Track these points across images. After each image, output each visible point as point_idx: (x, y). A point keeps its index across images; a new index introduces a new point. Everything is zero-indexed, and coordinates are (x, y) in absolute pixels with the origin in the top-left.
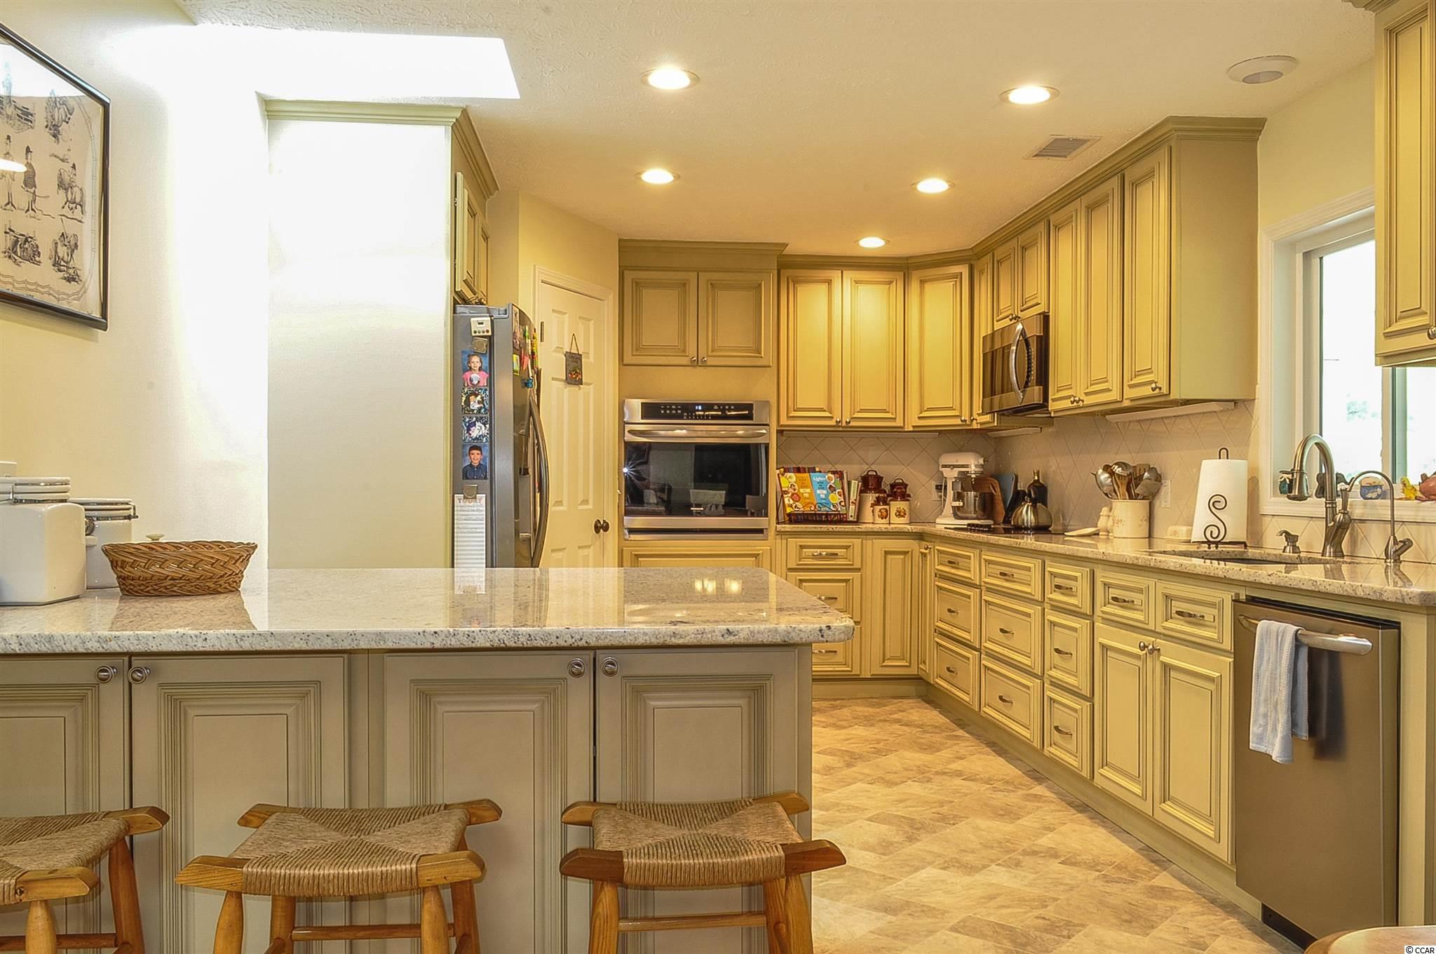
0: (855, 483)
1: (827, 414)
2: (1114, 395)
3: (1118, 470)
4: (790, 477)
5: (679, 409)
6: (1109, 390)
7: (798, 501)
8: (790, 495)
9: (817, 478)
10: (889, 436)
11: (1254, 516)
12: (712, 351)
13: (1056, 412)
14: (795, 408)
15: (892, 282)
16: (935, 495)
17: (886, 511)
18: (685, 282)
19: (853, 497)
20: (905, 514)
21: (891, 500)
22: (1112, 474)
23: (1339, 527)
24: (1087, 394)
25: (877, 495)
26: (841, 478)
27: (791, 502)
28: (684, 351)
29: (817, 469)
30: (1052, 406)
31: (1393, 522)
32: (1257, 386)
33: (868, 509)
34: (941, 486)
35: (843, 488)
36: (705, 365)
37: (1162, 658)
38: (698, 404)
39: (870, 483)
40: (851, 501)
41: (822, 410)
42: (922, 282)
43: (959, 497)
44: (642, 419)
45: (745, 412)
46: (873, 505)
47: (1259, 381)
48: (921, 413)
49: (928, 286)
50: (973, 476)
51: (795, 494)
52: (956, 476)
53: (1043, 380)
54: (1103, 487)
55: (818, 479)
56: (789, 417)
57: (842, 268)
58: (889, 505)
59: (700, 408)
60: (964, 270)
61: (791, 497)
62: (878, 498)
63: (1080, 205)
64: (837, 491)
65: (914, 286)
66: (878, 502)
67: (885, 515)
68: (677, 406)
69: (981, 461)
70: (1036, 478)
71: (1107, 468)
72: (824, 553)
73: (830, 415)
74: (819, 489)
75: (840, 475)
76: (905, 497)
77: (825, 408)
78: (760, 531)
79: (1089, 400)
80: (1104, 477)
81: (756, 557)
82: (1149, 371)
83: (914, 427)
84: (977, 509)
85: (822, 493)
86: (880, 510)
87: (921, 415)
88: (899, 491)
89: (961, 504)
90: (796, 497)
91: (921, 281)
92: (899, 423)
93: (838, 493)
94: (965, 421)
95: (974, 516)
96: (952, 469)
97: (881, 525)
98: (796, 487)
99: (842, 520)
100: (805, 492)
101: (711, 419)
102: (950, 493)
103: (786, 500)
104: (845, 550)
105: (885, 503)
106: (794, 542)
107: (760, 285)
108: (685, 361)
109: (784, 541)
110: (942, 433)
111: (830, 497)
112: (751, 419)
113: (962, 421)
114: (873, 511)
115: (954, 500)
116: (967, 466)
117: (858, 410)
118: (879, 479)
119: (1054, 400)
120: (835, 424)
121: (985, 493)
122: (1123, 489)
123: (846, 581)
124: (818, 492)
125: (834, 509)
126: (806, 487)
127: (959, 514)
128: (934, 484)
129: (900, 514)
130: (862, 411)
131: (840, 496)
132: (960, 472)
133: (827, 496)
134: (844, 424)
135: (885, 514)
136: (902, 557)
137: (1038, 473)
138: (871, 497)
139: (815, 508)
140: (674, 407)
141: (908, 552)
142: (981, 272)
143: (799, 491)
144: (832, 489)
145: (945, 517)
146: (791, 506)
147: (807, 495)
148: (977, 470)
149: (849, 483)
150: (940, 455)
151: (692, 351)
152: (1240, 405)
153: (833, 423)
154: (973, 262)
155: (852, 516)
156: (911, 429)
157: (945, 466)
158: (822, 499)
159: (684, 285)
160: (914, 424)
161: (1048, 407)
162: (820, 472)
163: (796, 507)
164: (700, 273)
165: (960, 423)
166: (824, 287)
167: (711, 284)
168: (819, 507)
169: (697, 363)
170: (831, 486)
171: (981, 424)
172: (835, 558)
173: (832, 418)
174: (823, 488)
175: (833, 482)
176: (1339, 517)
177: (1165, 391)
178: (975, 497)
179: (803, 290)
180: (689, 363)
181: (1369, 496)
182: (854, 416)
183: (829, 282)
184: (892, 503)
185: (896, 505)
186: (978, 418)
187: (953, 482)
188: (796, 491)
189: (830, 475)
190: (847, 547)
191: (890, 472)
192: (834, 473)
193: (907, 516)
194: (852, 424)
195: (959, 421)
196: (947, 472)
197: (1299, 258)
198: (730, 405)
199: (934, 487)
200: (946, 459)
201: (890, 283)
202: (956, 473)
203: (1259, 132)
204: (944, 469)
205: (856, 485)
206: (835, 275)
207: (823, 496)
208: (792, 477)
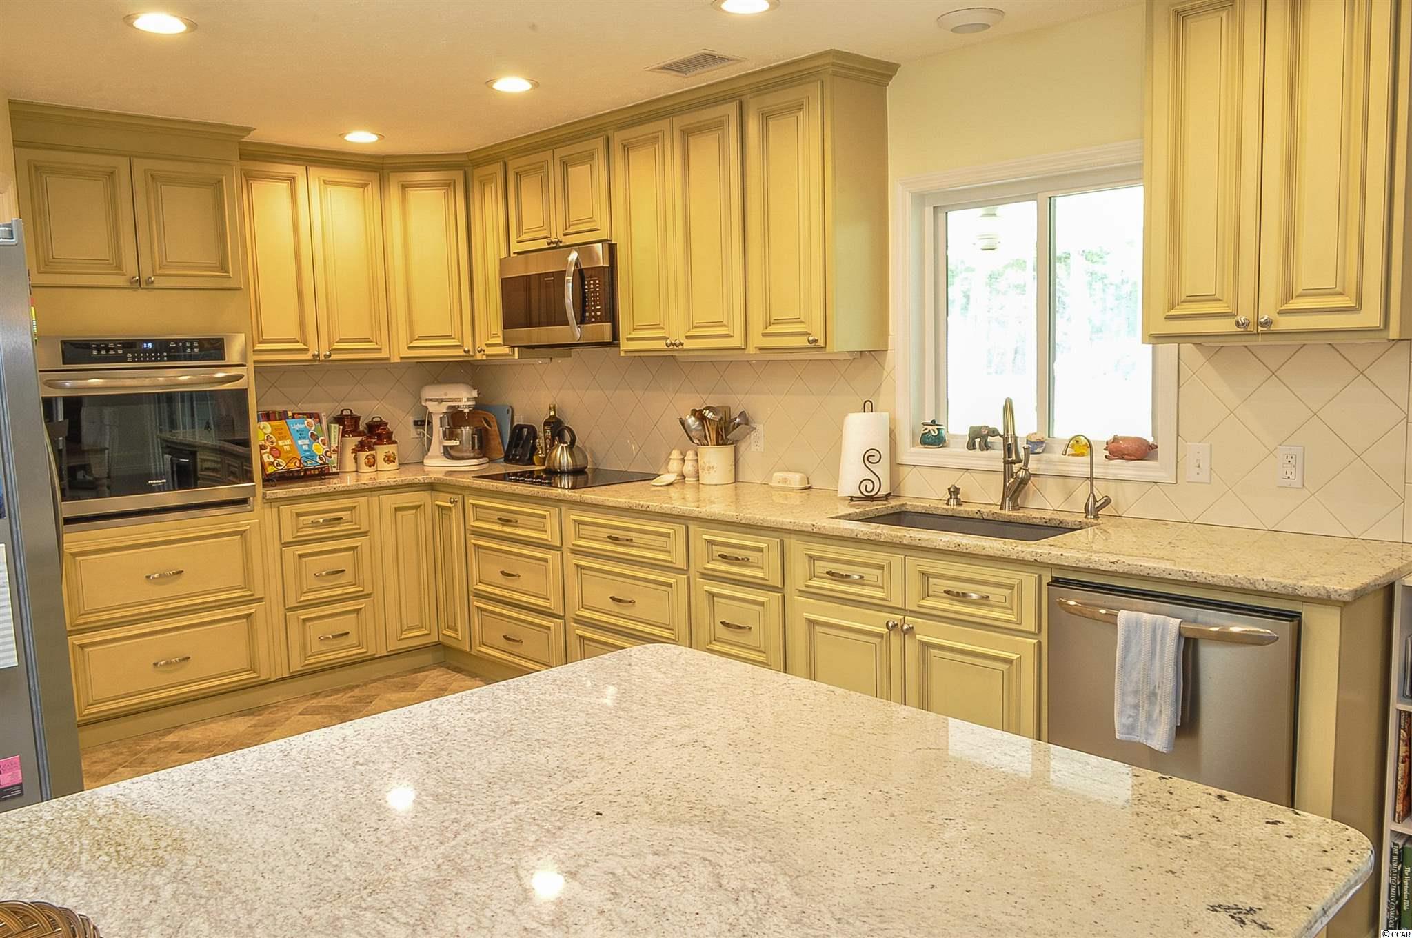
0: (335, 428)
1: (300, 346)
2: (737, 342)
3: (709, 415)
4: (264, 428)
5: (119, 348)
6: (722, 336)
7: (278, 458)
8: (268, 450)
9: (296, 425)
10: (372, 370)
11: (895, 466)
12: (160, 268)
13: (626, 352)
14: (261, 339)
15: (366, 185)
16: (413, 432)
17: (373, 457)
18: (112, 170)
19: (334, 444)
20: (395, 459)
21: (375, 444)
22: (702, 418)
23: (1021, 483)
24: (687, 337)
25: (360, 438)
26: (320, 422)
27: (272, 459)
28: (119, 267)
29: (290, 414)
30: (625, 345)
31: (1091, 478)
32: (890, 337)
33: (350, 456)
34: (424, 421)
35: (323, 434)
36: (150, 286)
37: (919, 637)
38: (147, 341)
39: (347, 424)
40: (332, 449)
41: (294, 341)
42: (404, 187)
43: (450, 434)
44: (64, 363)
45: (212, 349)
46: (354, 451)
47: (891, 333)
48: (411, 342)
49: (413, 194)
50: (466, 410)
51: (274, 448)
52: (445, 411)
53: (612, 316)
54: (691, 431)
55: (297, 427)
56: (261, 352)
57: (307, 163)
58: (372, 449)
59: (150, 345)
60: (457, 176)
61: (270, 453)
62: (361, 442)
63: (670, 128)
64: (320, 439)
65: (394, 192)
66: (361, 447)
67: (372, 462)
68: (115, 345)
69: (474, 394)
70: (552, 413)
71: (694, 413)
72: (321, 520)
73: (305, 347)
74: (300, 439)
75: (317, 418)
76: (388, 438)
77: (298, 339)
78: (244, 501)
79: (688, 344)
80: (691, 421)
81: (241, 535)
82: (795, 321)
83: (401, 358)
84: (476, 448)
85: (304, 443)
86: (365, 456)
87: (411, 345)
88: (377, 433)
89: (458, 443)
90: (276, 451)
91: (402, 185)
92: (384, 354)
93: (322, 441)
94: (469, 351)
95: (472, 455)
96: (440, 403)
97: (367, 473)
98: (274, 438)
99: (323, 473)
100: (285, 444)
101: (168, 361)
102: (438, 431)
103: (265, 456)
104: (349, 512)
105: (369, 448)
106: (287, 511)
108: (120, 281)
109: (275, 510)
111: (313, 448)
112: (224, 359)
113: (465, 351)
114: (355, 459)
115: (445, 439)
116: (459, 400)
117: (339, 339)
118: (356, 420)
119: (629, 339)
120: (311, 357)
121: (479, 430)
122: (713, 435)
123: (354, 548)
124: (300, 442)
125: (321, 462)
126: (284, 438)
127: (452, 453)
128: (411, 419)
129: (389, 459)
130: (342, 341)
131: (324, 444)
132: (449, 406)
133: (310, 446)
134: (322, 357)
135: (372, 460)
136: (414, 512)
138: (352, 442)
139: (300, 463)
140: (111, 345)
141: (420, 506)
143: (277, 443)
144: (314, 437)
145: (431, 457)
146: (272, 464)
147: (287, 448)
148: (469, 403)
149: (328, 427)
150: (422, 387)
151: (130, 267)
153: (308, 356)
154: (468, 170)
155: (334, 467)
156: (398, 361)
157: (427, 400)
158: (306, 451)
159: (111, 175)
160: (401, 355)
161: (618, 345)
162: (297, 417)
163: (278, 465)
164: (135, 160)
165: (463, 353)
166: (283, 187)
167: (152, 176)
168: (305, 461)
169: (137, 284)
170: (312, 434)
171: (487, 355)
172: (339, 524)
173: (307, 350)
174: (304, 438)
175: (313, 428)
176: (1020, 472)
177: (821, 343)
178: (471, 434)
179: (258, 187)
180: (128, 284)
181: (1037, 451)
182: (334, 347)
183: (292, 181)
184: (376, 446)
185: (382, 450)
186: (485, 348)
187: (441, 418)
188: (275, 444)
189: (306, 419)
190: (352, 509)
191: (368, 409)
192: (310, 416)
193: (396, 461)
194: (333, 357)
195: (460, 352)
196: (432, 407)
197: (929, 211)
198: (192, 341)
199: (412, 424)
200: (430, 392)
201: (364, 186)
202: (444, 408)
203: (891, 77)
204: (428, 404)
205: (335, 429)
206: (298, 171)
207: (305, 447)
208: (267, 427)
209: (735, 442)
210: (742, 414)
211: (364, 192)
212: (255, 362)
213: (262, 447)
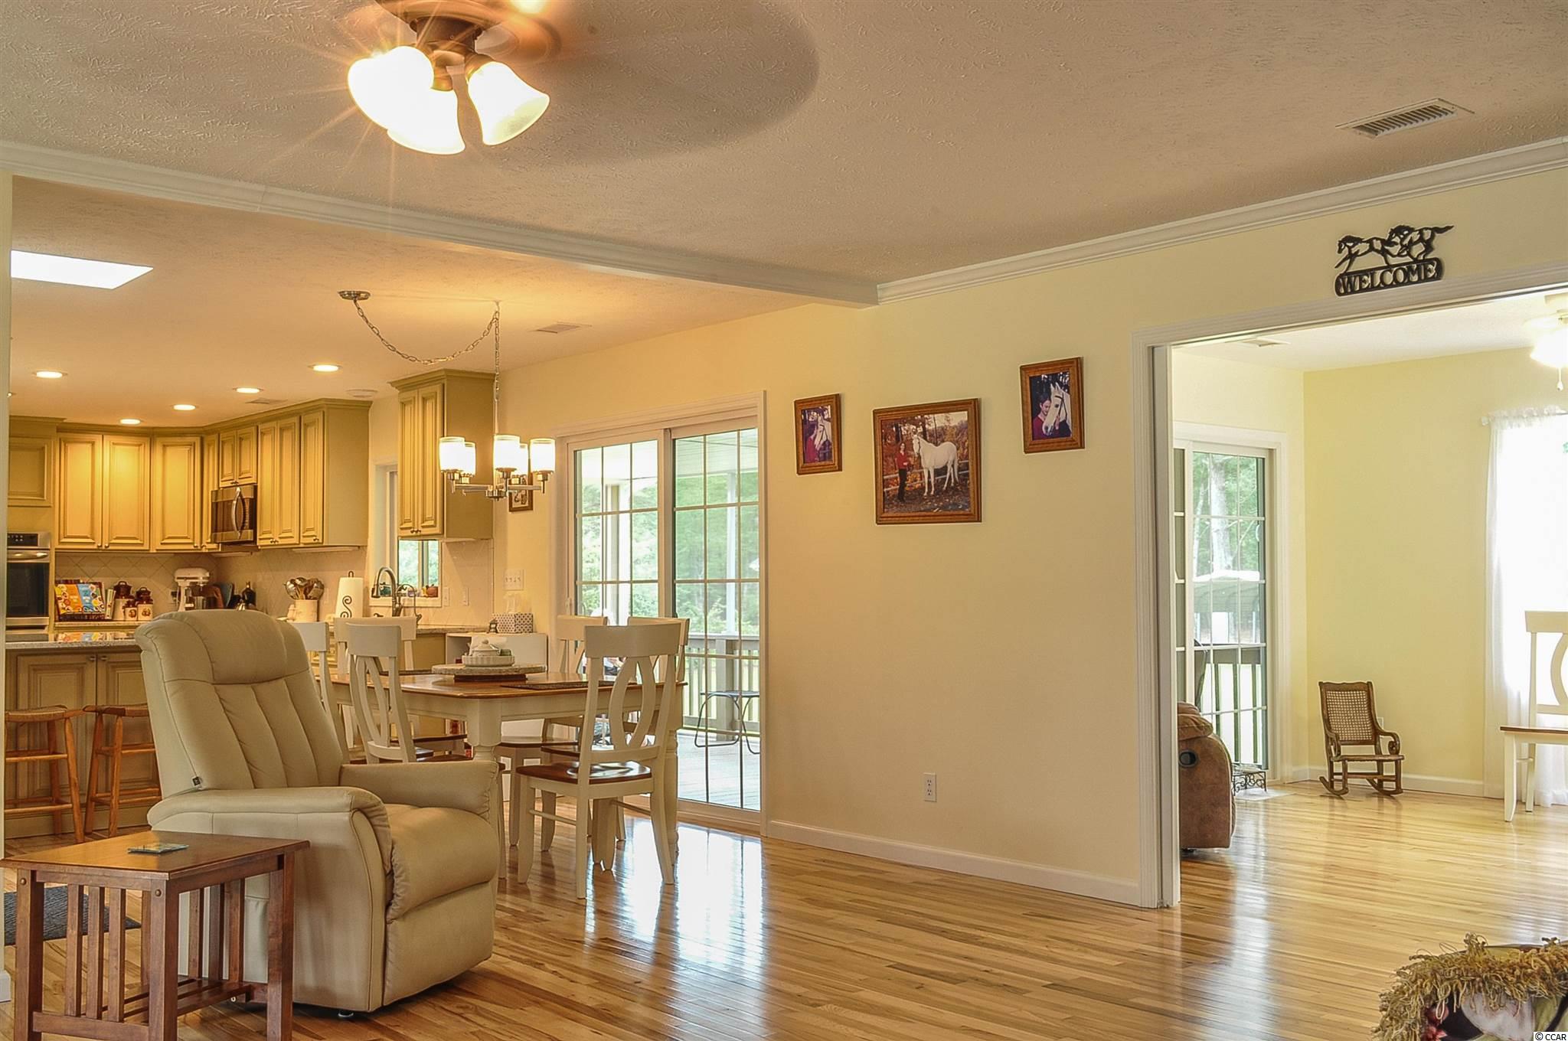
0: (110, 591)
1: (90, 541)
2: (295, 541)
3: (298, 582)
4: (62, 587)
6: (292, 537)
7: (69, 605)
8: (63, 600)
9: (82, 588)
10: (138, 557)
13: (261, 546)
14: (66, 536)
15: (141, 445)
16: (171, 599)
17: (135, 611)
19: (109, 603)
21: (139, 603)
22: (295, 585)
23: (397, 610)
24: (280, 538)
25: (127, 600)
26: (100, 587)
27: (64, 606)
29: (81, 581)
30: (259, 543)
31: (415, 607)
33: (120, 610)
34: (176, 592)
35: (101, 595)
39: (121, 591)
41: (87, 537)
42: (165, 446)
43: (190, 600)
45: (31, 540)
46: (124, 608)
48: (163, 540)
49: (169, 450)
50: (201, 585)
51: (67, 600)
52: (188, 585)
53: (253, 526)
54: (290, 592)
55: (84, 589)
56: (60, 543)
57: (103, 434)
58: (136, 607)
60: (197, 440)
61: (63, 602)
62: (128, 602)
63: (276, 427)
64: (98, 597)
65: (158, 449)
66: (128, 605)
67: (134, 615)
69: (208, 575)
70: (248, 586)
71: (292, 581)
73: (93, 541)
74: (84, 596)
75: (99, 585)
76: (149, 601)
77: (89, 536)
78: (42, 627)
79: (281, 542)
80: (291, 586)
82: (313, 529)
83: (157, 550)
85: (87, 599)
86: (131, 611)
87: (163, 542)
88: (143, 597)
89: (193, 605)
90: (68, 602)
91: (163, 446)
92: (146, 547)
94: (197, 547)
96: (185, 580)
97: (131, 621)
98: (67, 594)
99: (100, 618)
100: (75, 598)
102: (183, 598)
103: (60, 605)
105: (134, 606)
107: (43, 448)
110: (177, 554)
111: (92, 602)
112: (37, 545)
113: (194, 547)
114: (124, 612)
115: (187, 603)
116: (196, 578)
117: (114, 537)
118: (128, 588)
119: (260, 539)
120: (95, 547)
121: (210, 598)
122: (302, 594)
124: (84, 598)
125: (95, 610)
126: (75, 595)
128: (171, 591)
129: (145, 614)
130: (117, 538)
131: (100, 601)
132: (191, 583)
133: (91, 600)
134: (104, 548)
135: (134, 613)
137: (249, 584)
138: (123, 602)
139: (82, 610)
142: (209, 445)
143: (69, 598)
144: (94, 596)
146: (64, 609)
147: (75, 601)
148: (205, 581)
149: (106, 591)
150: (175, 570)
152: (361, 548)
154: (203, 435)
155: (108, 616)
156: (155, 551)
157: (178, 578)
158: (87, 603)
160: (157, 548)
161: (256, 543)
162: (83, 583)
163: (68, 609)
166: (89, 446)
168: (85, 609)
170: (93, 594)
171: (209, 549)
173: (94, 543)
174: (87, 596)
175: (94, 590)
176: (397, 605)
177: (321, 541)
178: (203, 600)
179: (69, 446)
182: (112, 542)
183: (93, 444)
184: (139, 605)
185: (143, 607)
186: (206, 545)
187: (185, 590)
189: (92, 585)
191: (136, 583)
192: (94, 583)
193: (151, 615)
194: (110, 548)
195: (192, 547)
196: (181, 583)
197: (388, 473)
198: (19, 535)
199: (170, 594)
200: (180, 573)
201: (140, 445)
202: (188, 583)
203: (370, 407)
204: (179, 581)
205: (111, 593)
206: (98, 438)
207: (87, 601)
208: (64, 587)
209: (318, 598)
210: (318, 582)
211: (139, 450)
212: (56, 549)
213: (57, 600)
